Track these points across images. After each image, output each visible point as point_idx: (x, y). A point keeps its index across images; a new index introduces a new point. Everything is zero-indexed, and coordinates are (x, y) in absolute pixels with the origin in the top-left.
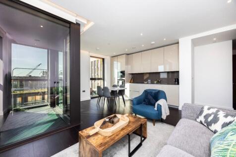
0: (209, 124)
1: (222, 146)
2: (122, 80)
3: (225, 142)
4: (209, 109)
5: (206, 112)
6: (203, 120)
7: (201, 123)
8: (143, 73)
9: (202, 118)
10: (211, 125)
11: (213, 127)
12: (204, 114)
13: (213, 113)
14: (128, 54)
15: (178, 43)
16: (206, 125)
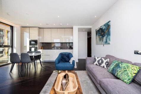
0: (100, 64)
1: (122, 70)
2: (34, 47)
3: (122, 68)
4: (98, 58)
5: (97, 60)
6: (97, 63)
7: (96, 65)
8: (51, 43)
9: (96, 63)
10: (101, 64)
11: (102, 65)
12: (97, 61)
13: (100, 60)
14: (40, 28)
15: (72, 28)
16: (99, 65)
